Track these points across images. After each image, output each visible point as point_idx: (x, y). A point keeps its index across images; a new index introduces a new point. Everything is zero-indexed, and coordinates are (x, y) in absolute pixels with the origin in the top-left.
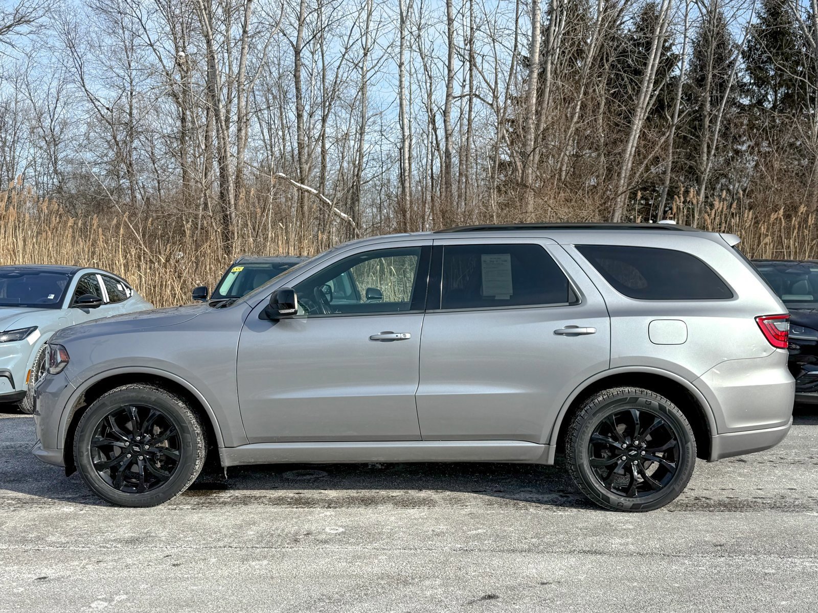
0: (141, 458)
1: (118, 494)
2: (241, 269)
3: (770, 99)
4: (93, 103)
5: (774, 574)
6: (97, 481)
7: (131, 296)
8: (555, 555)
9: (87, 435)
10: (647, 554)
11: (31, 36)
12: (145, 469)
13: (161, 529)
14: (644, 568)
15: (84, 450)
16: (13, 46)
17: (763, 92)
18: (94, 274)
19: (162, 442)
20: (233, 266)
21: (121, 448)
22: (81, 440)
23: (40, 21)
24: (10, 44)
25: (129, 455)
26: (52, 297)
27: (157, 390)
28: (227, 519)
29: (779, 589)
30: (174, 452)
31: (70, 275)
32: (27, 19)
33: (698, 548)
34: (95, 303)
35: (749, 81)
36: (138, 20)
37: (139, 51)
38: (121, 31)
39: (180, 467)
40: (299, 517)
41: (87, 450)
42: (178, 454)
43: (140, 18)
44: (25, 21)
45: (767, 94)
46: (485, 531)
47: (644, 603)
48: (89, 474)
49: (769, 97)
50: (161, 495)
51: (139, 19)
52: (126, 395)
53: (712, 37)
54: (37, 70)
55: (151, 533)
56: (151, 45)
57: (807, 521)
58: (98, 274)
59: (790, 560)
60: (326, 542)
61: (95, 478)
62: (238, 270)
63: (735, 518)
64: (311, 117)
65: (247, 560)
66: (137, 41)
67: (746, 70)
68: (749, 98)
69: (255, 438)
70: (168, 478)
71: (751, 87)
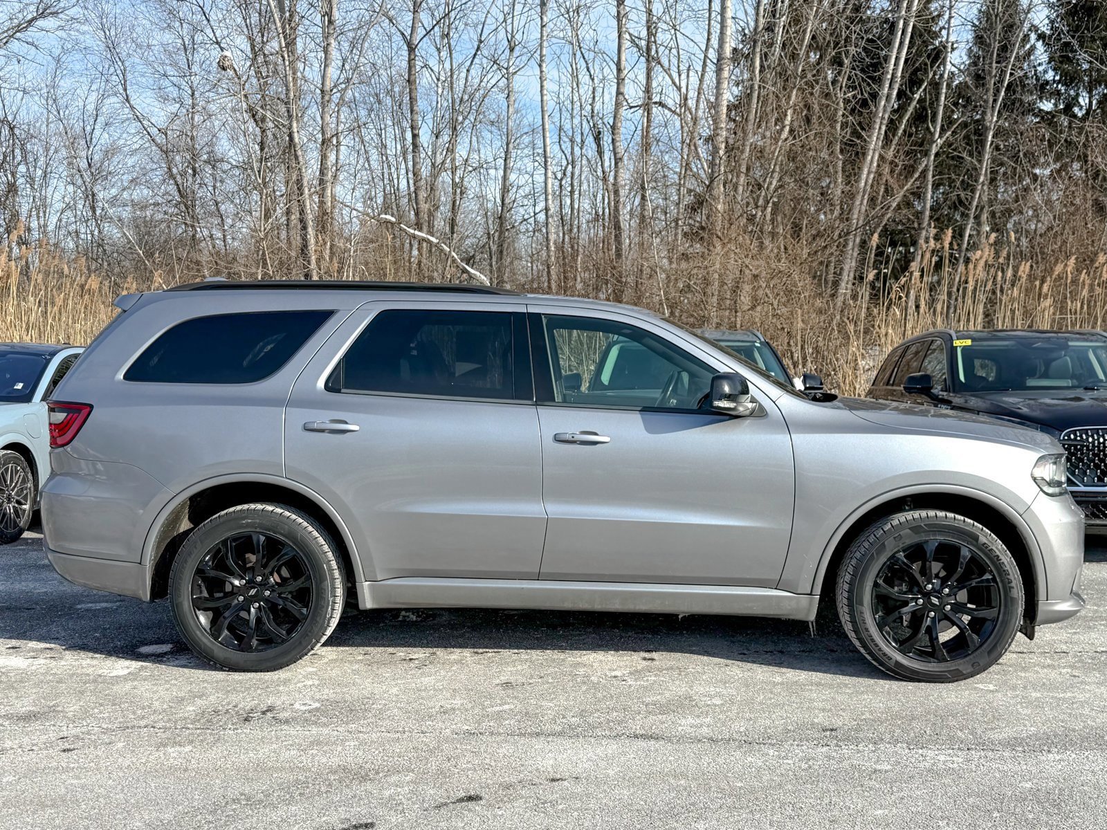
3: (1082, 103)
4: (140, 122)
5: (886, 771)
8: (593, 740)
10: (722, 739)
11: (60, 33)
13: (74, 701)
14: (706, 760)
16: (36, 47)
17: (1072, 93)
23: (72, 12)
24: (32, 44)
26: (19, 386)
28: (167, 690)
29: (883, 792)
31: (48, 357)
32: (52, 10)
33: (799, 733)
35: (1052, 78)
36: (200, 9)
37: (202, 51)
38: (177, 24)
40: (267, 687)
43: (202, 5)
44: (51, 13)
45: (1078, 95)
46: (512, 707)
47: (680, 808)
49: (1081, 100)
51: (200, 6)
53: (996, 16)
54: (67, 80)
55: (58, 706)
56: (217, 43)
57: (974, 696)
59: (920, 751)
60: (287, 722)
63: (873, 692)
64: (437, 137)
65: (165, 746)
66: (199, 38)
67: (1049, 63)
68: (1053, 101)
71: (1055, 85)
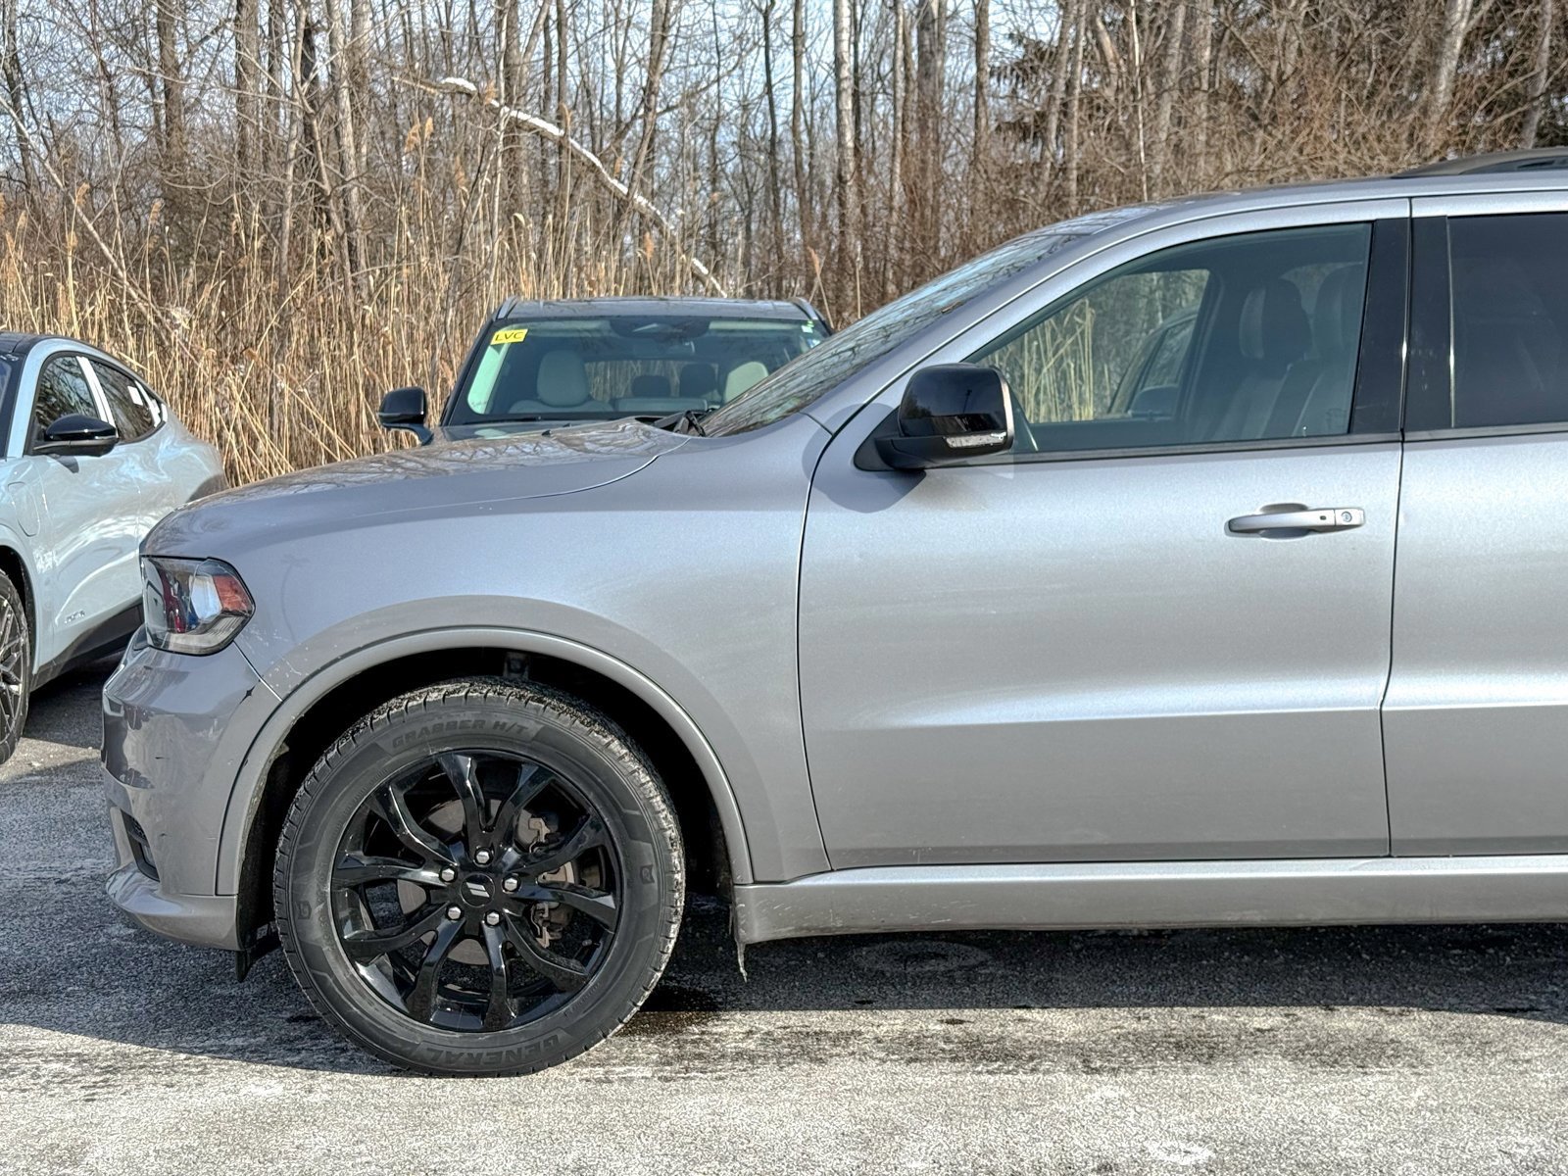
0: (494, 917)
1: (422, 1035)
2: (520, 335)
6: (356, 997)
7: (162, 423)
9: (322, 849)
12: (508, 952)
15: (312, 897)
18: (74, 354)
19: (555, 868)
20: (493, 326)
21: (427, 887)
22: (302, 866)
25: (455, 911)
27: (540, 701)
30: (601, 900)
31: (15, 359)
34: (98, 440)
39: (621, 946)
41: (323, 900)
42: (612, 905)
48: (331, 974)
50: (561, 1035)
52: (445, 720)
58: (82, 354)
61: (347, 987)
62: (512, 340)
69: (856, 852)
70: (581, 984)
